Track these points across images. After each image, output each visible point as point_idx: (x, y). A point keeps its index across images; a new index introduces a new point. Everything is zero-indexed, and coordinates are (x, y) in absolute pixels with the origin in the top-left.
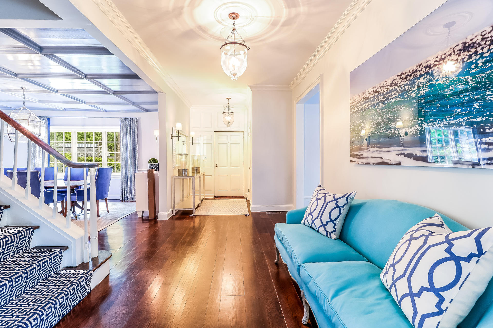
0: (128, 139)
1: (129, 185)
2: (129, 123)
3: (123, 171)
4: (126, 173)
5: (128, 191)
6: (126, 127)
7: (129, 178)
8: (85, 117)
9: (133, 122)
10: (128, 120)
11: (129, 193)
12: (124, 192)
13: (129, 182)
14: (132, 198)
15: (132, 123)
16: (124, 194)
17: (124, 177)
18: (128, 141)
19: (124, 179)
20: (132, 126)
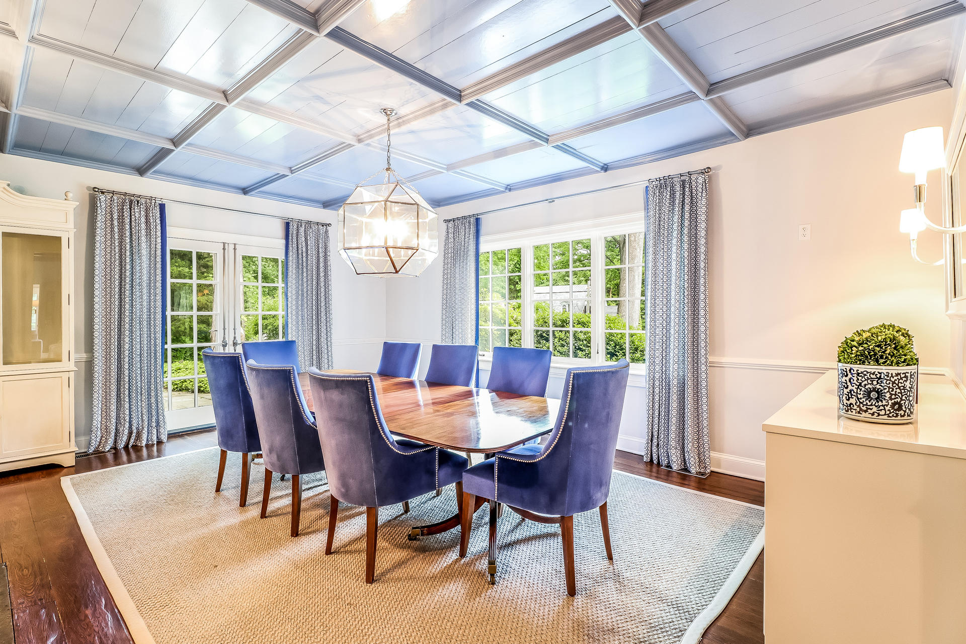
0: (674, 249)
1: (674, 412)
2: (678, 195)
3: (653, 363)
4: (665, 372)
5: (672, 436)
6: (666, 209)
7: (674, 390)
8: (552, 201)
9: (691, 187)
10: (673, 183)
11: (673, 443)
12: (655, 434)
13: (674, 405)
14: (685, 463)
15: (687, 189)
16: (655, 441)
17: (657, 383)
18: (674, 256)
19: (657, 391)
20: (687, 200)
